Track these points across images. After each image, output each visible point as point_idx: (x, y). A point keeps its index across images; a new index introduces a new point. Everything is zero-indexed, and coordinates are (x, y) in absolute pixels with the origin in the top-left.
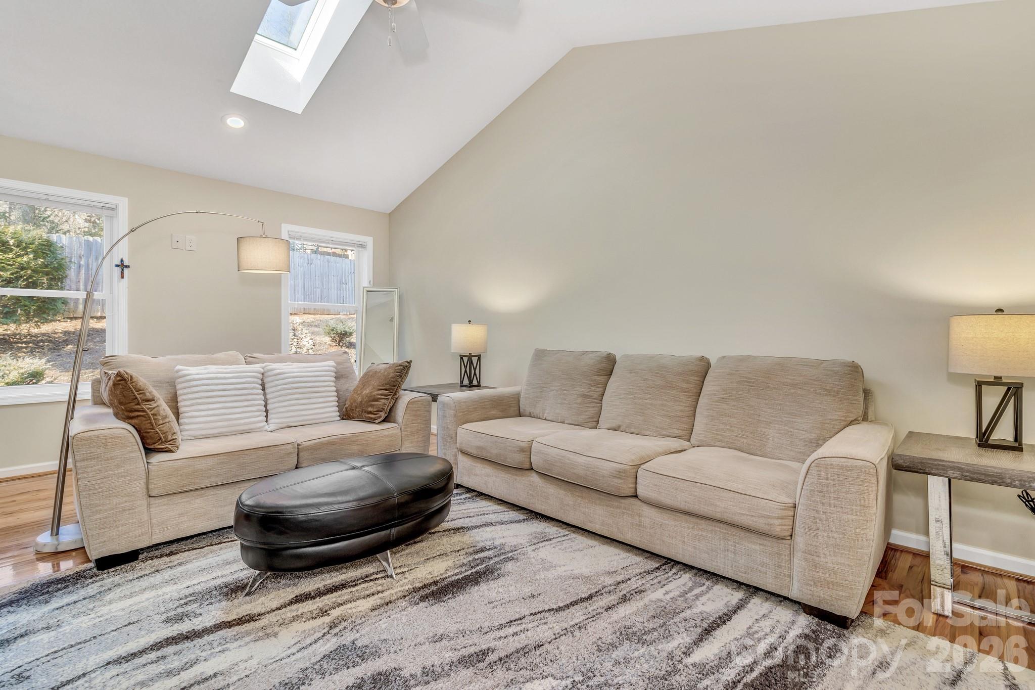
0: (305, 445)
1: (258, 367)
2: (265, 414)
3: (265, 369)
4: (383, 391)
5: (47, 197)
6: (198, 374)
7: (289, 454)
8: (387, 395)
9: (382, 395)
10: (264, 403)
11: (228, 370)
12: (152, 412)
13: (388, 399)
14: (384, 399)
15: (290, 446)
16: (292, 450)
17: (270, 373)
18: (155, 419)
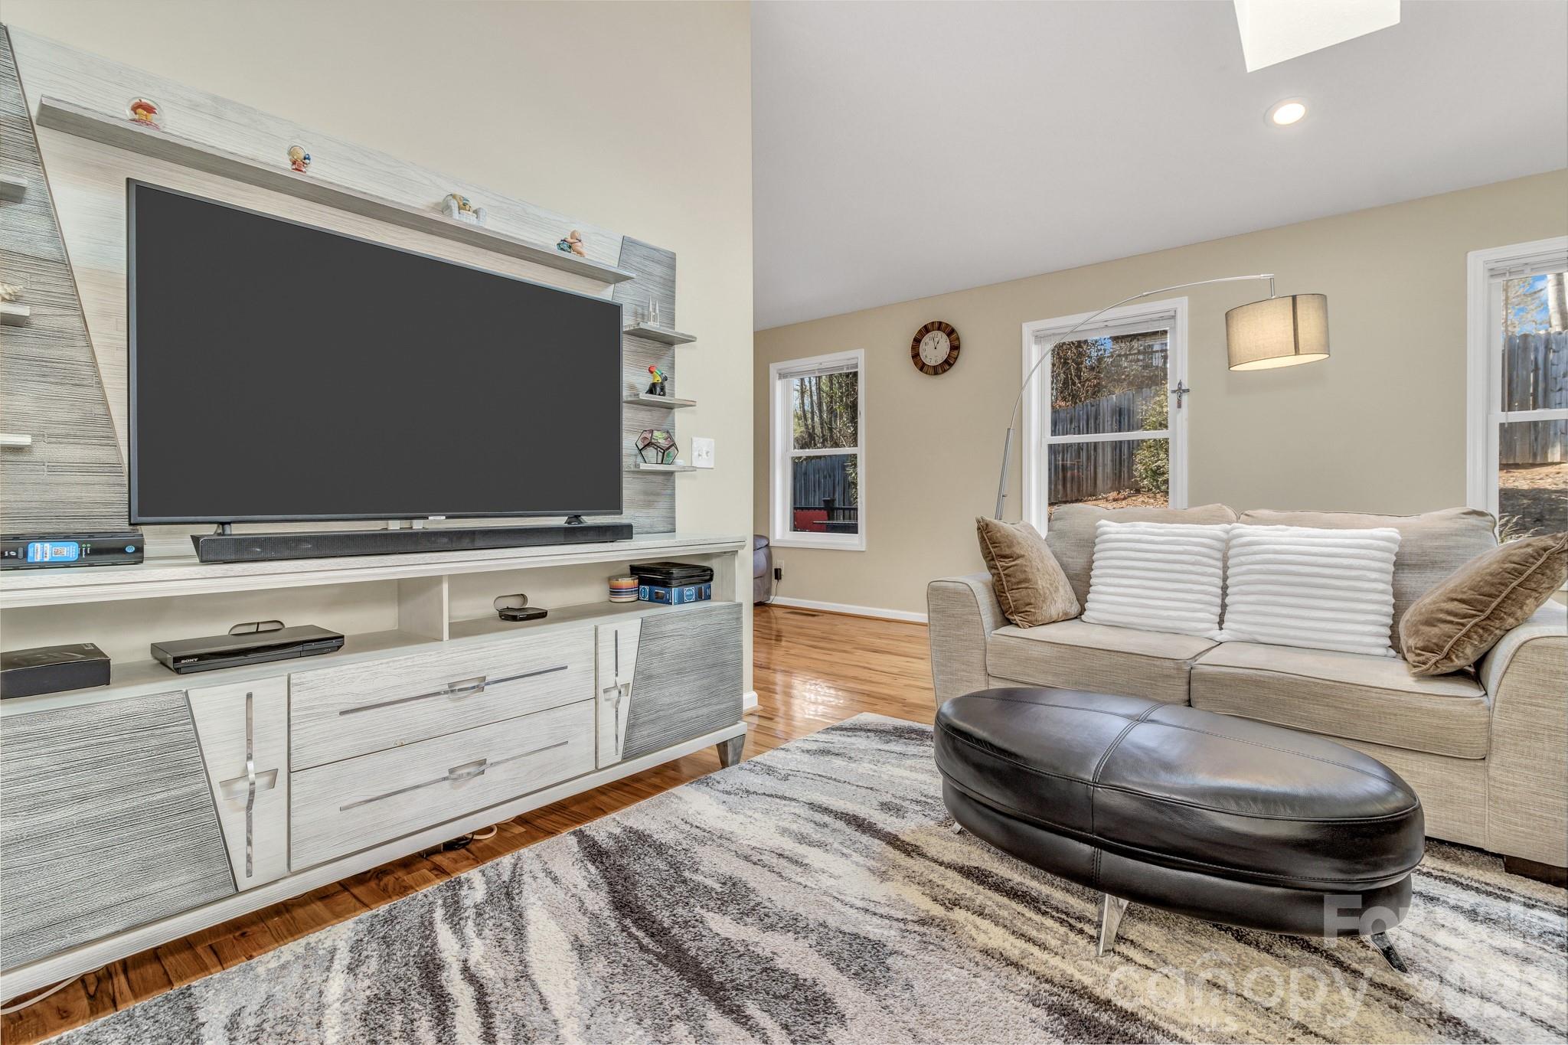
0: (1199, 671)
1: (1217, 530)
2: (1218, 610)
3: (1231, 534)
4: (1456, 603)
5: (1106, 323)
6: (1118, 533)
7: (1167, 676)
8: (1465, 616)
9: (1449, 613)
10: (1220, 591)
11: (1162, 531)
12: (1005, 572)
13: (1463, 625)
14: (1451, 622)
15: (1168, 663)
16: (1175, 672)
17: (1234, 542)
18: (1007, 581)
